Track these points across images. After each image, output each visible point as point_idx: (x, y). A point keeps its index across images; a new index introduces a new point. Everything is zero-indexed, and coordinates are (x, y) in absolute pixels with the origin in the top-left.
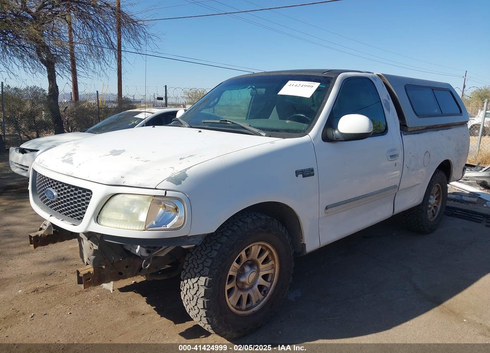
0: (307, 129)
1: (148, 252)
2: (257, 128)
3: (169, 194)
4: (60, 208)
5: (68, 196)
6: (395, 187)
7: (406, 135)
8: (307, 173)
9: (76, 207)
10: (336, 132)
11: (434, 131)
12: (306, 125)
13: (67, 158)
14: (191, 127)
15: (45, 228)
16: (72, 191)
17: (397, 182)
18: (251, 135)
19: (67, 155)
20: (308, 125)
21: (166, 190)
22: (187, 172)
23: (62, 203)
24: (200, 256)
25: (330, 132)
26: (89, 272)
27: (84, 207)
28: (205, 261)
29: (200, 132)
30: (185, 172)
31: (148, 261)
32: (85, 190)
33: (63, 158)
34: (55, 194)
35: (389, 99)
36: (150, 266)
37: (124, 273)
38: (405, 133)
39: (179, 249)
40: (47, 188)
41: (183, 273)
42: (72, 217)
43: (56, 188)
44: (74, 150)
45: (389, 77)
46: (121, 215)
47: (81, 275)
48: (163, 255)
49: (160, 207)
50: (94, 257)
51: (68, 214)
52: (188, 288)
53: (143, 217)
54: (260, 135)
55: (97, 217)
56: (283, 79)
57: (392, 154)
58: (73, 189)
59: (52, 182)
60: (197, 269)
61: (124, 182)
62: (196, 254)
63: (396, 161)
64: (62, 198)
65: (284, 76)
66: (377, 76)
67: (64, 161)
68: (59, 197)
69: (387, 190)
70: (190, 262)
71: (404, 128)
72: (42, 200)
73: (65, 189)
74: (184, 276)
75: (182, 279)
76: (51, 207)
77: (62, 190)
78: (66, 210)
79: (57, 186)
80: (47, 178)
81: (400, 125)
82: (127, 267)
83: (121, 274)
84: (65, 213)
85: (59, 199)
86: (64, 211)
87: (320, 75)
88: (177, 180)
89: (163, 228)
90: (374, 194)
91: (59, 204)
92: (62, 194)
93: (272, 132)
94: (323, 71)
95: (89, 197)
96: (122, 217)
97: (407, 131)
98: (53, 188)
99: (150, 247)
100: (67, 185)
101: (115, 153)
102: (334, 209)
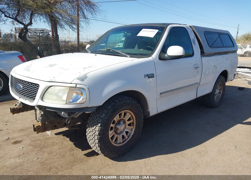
0: (151, 53)
1: (69, 115)
2: (126, 53)
3: (78, 86)
4: (24, 94)
5: (28, 88)
6: (197, 83)
7: (204, 57)
8: (151, 76)
9: (32, 93)
10: (166, 55)
11: (219, 55)
12: (150, 52)
13: (27, 68)
14: (92, 53)
15: (18, 104)
16: (30, 85)
17: (198, 81)
18: (122, 56)
19: (27, 67)
20: (151, 52)
21: (76, 84)
22: (87, 75)
23: (25, 91)
24: (95, 118)
25: (163, 55)
26: (39, 126)
27: (36, 93)
28: (98, 120)
29: (96, 55)
30: (86, 75)
31: (69, 120)
32: (36, 84)
33: (25, 68)
34: (21, 87)
35: (195, 39)
36: (70, 122)
37: (57, 126)
38: (203, 56)
39: (84, 114)
40: (17, 84)
41: (87, 126)
42: (30, 98)
43: (22, 84)
44: (31, 65)
45: (195, 27)
46: (53, 97)
47: (35, 127)
48: (76, 117)
49: (74, 93)
50: (41, 118)
51: (28, 97)
52: (90, 131)
53: (65, 97)
54: (127, 57)
55: (42, 98)
56: (140, 28)
57: (196, 66)
58: (30, 84)
59: (20, 81)
60: (94, 123)
61: (55, 80)
62: (93, 117)
63: (197, 70)
64: (25, 89)
65: (140, 26)
66: (189, 26)
67: (25, 70)
68: (24, 88)
69: (193, 85)
70: (91, 120)
71: (202, 53)
72: (16, 90)
73: (26, 84)
74: (88, 127)
75: (87, 127)
76: (20, 93)
77: (25, 85)
78: (27, 95)
79: (22, 83)
80: (18, 79)
81: (201, 52)
82: (59, 123)
83: (55, 126)
84: (27, 96)
85: (23, 89)
86: (26, 95)
87: (159, 26)
88: (82, 79)
89: (75, 103)
90: (186, 87)
91: (24, 91)
92: (25, 87)
93: (133, 55)
94: (161, 24)
95: (38, 88)
96: (55, 98)
97: (204, 55)
98: (21, 84)
99: (70, 113)
100: (27, 82)
101: (51, 66)
102: (164, 94)
